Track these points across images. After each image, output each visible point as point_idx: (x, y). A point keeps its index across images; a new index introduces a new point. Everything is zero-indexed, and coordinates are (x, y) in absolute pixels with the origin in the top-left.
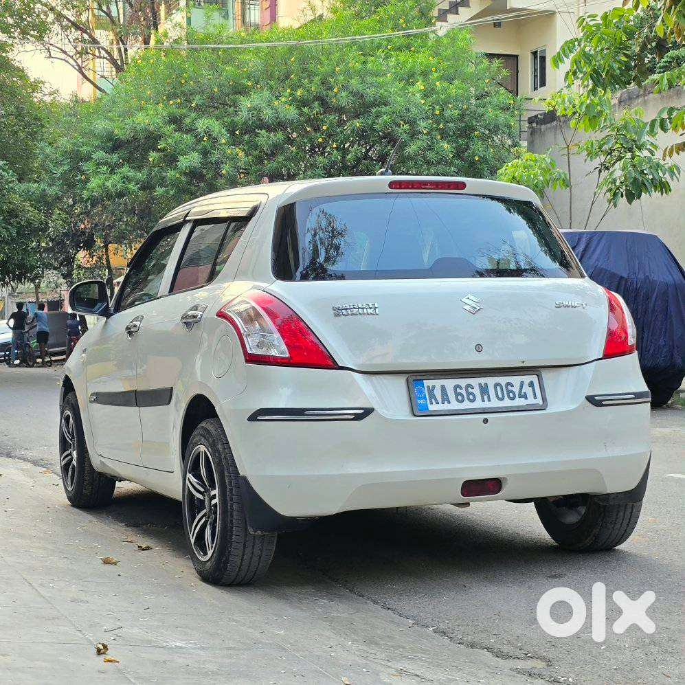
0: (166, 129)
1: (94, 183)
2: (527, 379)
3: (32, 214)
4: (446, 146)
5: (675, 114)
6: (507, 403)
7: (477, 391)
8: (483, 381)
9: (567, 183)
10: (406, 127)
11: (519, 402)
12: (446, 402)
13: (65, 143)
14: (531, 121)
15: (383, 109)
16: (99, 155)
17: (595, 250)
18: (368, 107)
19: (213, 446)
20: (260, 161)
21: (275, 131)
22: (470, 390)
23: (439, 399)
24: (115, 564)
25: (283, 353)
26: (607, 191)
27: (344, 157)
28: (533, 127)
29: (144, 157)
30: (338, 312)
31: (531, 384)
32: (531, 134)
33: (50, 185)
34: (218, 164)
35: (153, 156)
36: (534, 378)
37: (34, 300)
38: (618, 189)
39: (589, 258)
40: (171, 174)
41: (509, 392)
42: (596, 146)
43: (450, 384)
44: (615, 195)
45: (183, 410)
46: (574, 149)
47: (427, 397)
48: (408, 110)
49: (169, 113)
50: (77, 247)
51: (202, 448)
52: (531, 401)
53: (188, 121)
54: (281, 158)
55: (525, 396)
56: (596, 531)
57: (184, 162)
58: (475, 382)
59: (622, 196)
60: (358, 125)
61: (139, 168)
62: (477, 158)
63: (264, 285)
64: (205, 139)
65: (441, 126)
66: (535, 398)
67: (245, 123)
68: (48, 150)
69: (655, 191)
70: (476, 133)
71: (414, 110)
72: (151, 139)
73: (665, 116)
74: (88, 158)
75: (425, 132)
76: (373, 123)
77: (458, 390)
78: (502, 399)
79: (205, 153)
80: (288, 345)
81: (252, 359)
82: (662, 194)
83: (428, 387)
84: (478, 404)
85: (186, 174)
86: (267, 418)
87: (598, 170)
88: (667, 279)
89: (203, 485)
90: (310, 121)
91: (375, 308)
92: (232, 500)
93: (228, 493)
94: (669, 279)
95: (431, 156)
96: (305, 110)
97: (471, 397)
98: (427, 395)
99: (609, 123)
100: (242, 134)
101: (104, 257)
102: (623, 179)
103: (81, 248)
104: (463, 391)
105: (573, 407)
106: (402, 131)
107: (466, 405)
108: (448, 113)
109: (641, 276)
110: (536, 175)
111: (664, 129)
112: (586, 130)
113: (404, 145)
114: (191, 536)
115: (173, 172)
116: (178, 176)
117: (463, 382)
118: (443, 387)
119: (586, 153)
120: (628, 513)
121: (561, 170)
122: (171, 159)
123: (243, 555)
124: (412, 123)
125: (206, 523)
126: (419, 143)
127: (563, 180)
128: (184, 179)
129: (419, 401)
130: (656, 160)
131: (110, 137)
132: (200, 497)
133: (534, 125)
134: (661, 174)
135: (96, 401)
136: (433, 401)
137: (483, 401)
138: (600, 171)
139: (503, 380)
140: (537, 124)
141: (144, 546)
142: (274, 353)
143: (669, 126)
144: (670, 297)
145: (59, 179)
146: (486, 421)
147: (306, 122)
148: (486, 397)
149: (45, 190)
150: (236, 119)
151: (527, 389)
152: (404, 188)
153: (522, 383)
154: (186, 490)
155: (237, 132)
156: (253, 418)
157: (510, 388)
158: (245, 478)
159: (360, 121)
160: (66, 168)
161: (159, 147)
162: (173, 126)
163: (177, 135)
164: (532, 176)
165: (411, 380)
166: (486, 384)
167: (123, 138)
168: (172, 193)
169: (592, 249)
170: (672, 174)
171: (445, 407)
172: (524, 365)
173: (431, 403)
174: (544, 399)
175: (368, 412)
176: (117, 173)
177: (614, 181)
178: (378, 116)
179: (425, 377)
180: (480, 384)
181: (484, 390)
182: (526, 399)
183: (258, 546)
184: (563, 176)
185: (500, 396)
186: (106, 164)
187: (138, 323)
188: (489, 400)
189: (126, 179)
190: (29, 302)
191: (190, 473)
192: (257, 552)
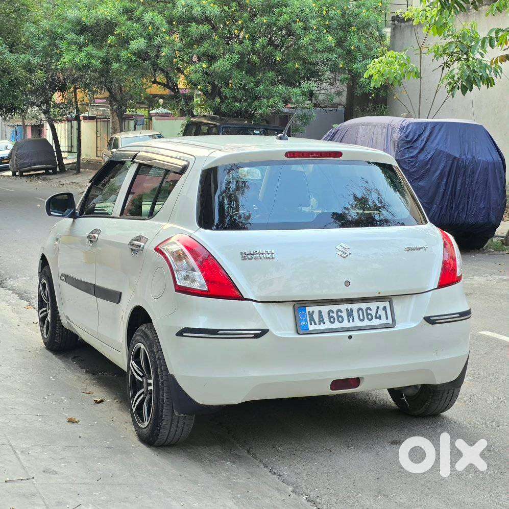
0: (120, 19)
1: (66, 58)
2: (381, 304)
3: (21, 73)
4: (330, 38)
5: (500, 34)
6: (366, 323)
7: (344, 315)
8: (349, 306)
9: (418, 75)
10: (301, 24)
11: (376, 322)
12: (322, 323)
13: (45, 24)
14: (394, 19)
15: (284, 9)
16: (70, 36)
17: (436, 136)
18: (273, 8)
19: (150, 347)
20: (190, 45)
21: (203, 24)
22: (339, 313)
23: (317, 321)
24: (77, 422)
25: (202, 286)
26: (448, 84)
27: (253, 45)
28: (395, 24)
29: (104, 39)
30: (245, 256)
31: (385, 308)
32: (394, 29)
33: (34, 57)
34: (160, 47)
35: (111, 39)
36: (387, 304)
37: (21, 124)
38: (456, 83)
39: (432, 143)
40: (124, 54)
41: (368, 314)
42: (441, 49)
43: (325, 309)
44: (453, 88)
45: (128, 313)
46: (424, 50)
47: (308, 319)
48: (302, 10)
49: (124, 7)
50: (54, 90)
51: (142, 347)
52: (384, 321)
53: (137, 13)
54: (206, 45)
55: (380, 318)
56: (427, 404)
57: (135, 45)
58: (343, 307)
59: (458, 89)
60: (265, 21)
61: (100, 48)
62: (352, 48)
63: (190, 231)
64: (150, 28)
65: (327, 23)
66: (387, 318)
67: (180, 16)
68: (33, 28)
69: (483, 84)
70: (353, 28)
71: (307, 10)
72: (110, 26)
73: (493, 35)
74: (62, 38)
75: (315, 28)
76: (276, 20)
77: (331, 314)
78: (363, 320)
79: (150, 38)
80: (207, 281)
81: (180, 289)
82: (488, 88)
83: (309, 312)
84: (345, 324)
85: (135, 54)
86: (190, 335)
87: (442, 67)
88: (488, 159)
89: (142, 371)
90: (228, 16)
91: (272, 254)
92: (163, 390)
93: (160, 385)
94: (489, 158)
95: (319, 46)
96: (226, 8)
97: (340, 319)
98: (308, 317)
99: (451, 33)
100: (177, 25)
101: (74, 100)
102: (459, 76)
103: (56, 90)
104: (335, 315)
105: (414, 325)
106: (298, 27)
107: (337, 325)
108: (332, 13)
109: (469, 157)
110: (396, 69)
111: (492, 46)
112: (434, 34)
113: (299, 37)
114: (133, 405)
115: (125, 52)
116: (129, 55)
117: (335, 308)
118: (320, 312)
119: (434, 54)
120: (450, 394)
121: (414, 65)
122: (124, 42)
123: (170, 428)
124: (305, 20)
125: (144, 399)
126: (310, 37)
127: (416, 73)
128: (134, 58)
129: (302, 323)
130: (485, 62)
131: (79, 22)
132: (140, 379)
133: (396, 22)
134: (488, 72)
135: (65, 280)
136: (312, 322)
137: (349, 321)
138: (443, 69)
139: (364, 306)
140: (398, 22)
141: (98, 400)
142: (196, 286)
143: (496, 43)
144: (490, 172)
145: (40, 52)
146: (350, 337)
147: (226, 17)
148: (351, 319)
149: (29, 60)
150: (174, 12)
151: (381, 312)
152: (296, 157)
153: (378, 308)
154: (130, 372)
155: (174, 23)
156: (180, 334)
157: (369, 311)
158: (172, 376)
159: (267, 18)
160: (46, 43)
161: (115, 32)
162: (126, 17)
163: (129, 23)
164: (393, 71)
165: (296, 307)
166: (351, 309)
167: (88, 24)
168: (124, 68)
169: (434, 136)
170: (496, 72)
171: (322, 327)
172: (380, 295)
173: (311, 324)
174: (394, 320)
175: (264, 332)
176: (83, 51)
177: (453, 77)
178: (280, 14)
179: (306, 305)
180: (347, 309)
181: (350, 313)
182: (381, 319)
183: (181, 423)
184: (415, 70)
185: (361, 318)
186: (75, 43)
187: (96, 235)
188: (353, 321)
189: (90, 56)
190: (18, 126)
191: (133, 360)
192: (180, 426)
